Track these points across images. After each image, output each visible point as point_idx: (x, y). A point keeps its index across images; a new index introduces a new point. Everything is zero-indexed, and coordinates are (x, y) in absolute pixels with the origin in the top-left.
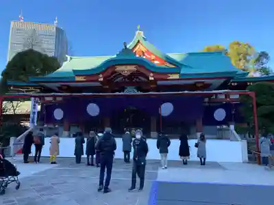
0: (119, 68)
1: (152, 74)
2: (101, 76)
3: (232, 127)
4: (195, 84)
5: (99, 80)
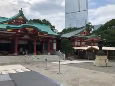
0: (27, 29)
1: (39, 33)
2: (19, 30)
3: (59, 51)
4: (49, 37)
5: (19, 32)
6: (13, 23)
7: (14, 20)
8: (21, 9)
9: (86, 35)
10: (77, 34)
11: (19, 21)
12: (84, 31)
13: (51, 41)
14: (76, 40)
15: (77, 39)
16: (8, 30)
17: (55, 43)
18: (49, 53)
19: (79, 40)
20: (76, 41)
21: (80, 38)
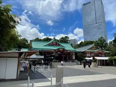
6: (51, 45)
9: (95, 49)
10: (88, 49)
11: (54, 43)
12: (94, 47)
13: (72, 54)
17: (74, 55)
18: (71, 61)
21: (90, 52)
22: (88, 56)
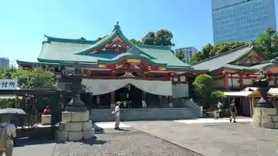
1: (149, 67)
2: (117, 65)
3: (191, 100)
5: (116, 68)
6: (104, 49)
7: (107, 46)
8: (118, 23)
9: (255, 62)
10: (231, 63)
11: (115, 45)
12: (251, 54)
13: (176, 80)
14: (230, 75)
15: (232, 74)
16: (100, 66)
17: (183, 83)
18: (171, 104)
19: (236, 75)
20: (229, 77)
21: (238, 72)
22: (230, 84)
